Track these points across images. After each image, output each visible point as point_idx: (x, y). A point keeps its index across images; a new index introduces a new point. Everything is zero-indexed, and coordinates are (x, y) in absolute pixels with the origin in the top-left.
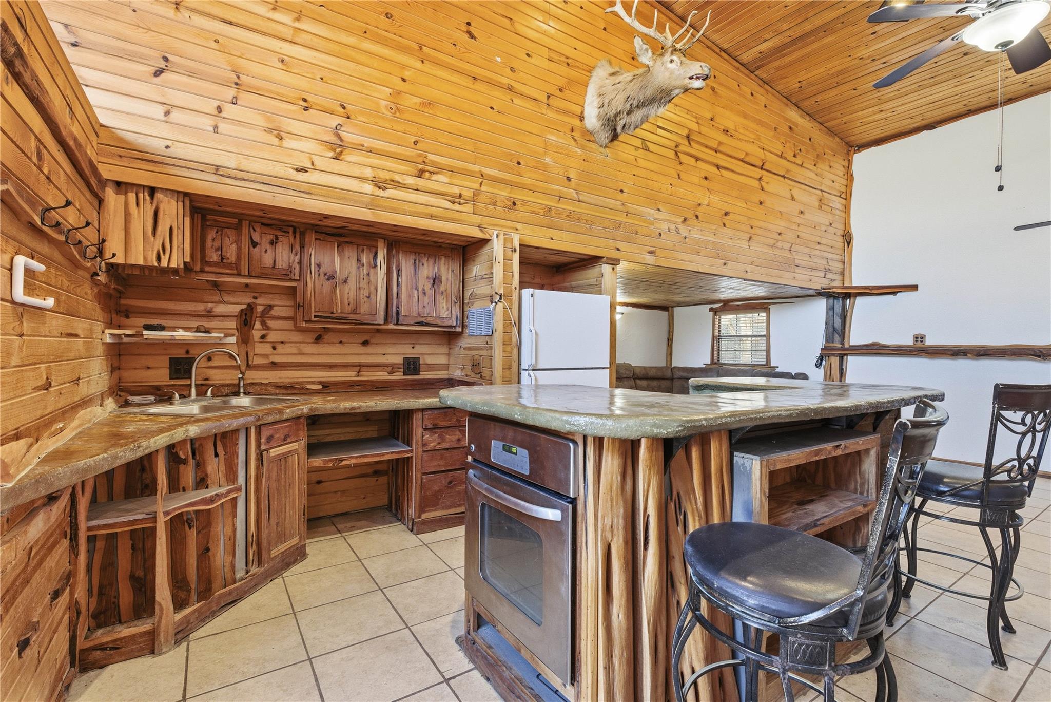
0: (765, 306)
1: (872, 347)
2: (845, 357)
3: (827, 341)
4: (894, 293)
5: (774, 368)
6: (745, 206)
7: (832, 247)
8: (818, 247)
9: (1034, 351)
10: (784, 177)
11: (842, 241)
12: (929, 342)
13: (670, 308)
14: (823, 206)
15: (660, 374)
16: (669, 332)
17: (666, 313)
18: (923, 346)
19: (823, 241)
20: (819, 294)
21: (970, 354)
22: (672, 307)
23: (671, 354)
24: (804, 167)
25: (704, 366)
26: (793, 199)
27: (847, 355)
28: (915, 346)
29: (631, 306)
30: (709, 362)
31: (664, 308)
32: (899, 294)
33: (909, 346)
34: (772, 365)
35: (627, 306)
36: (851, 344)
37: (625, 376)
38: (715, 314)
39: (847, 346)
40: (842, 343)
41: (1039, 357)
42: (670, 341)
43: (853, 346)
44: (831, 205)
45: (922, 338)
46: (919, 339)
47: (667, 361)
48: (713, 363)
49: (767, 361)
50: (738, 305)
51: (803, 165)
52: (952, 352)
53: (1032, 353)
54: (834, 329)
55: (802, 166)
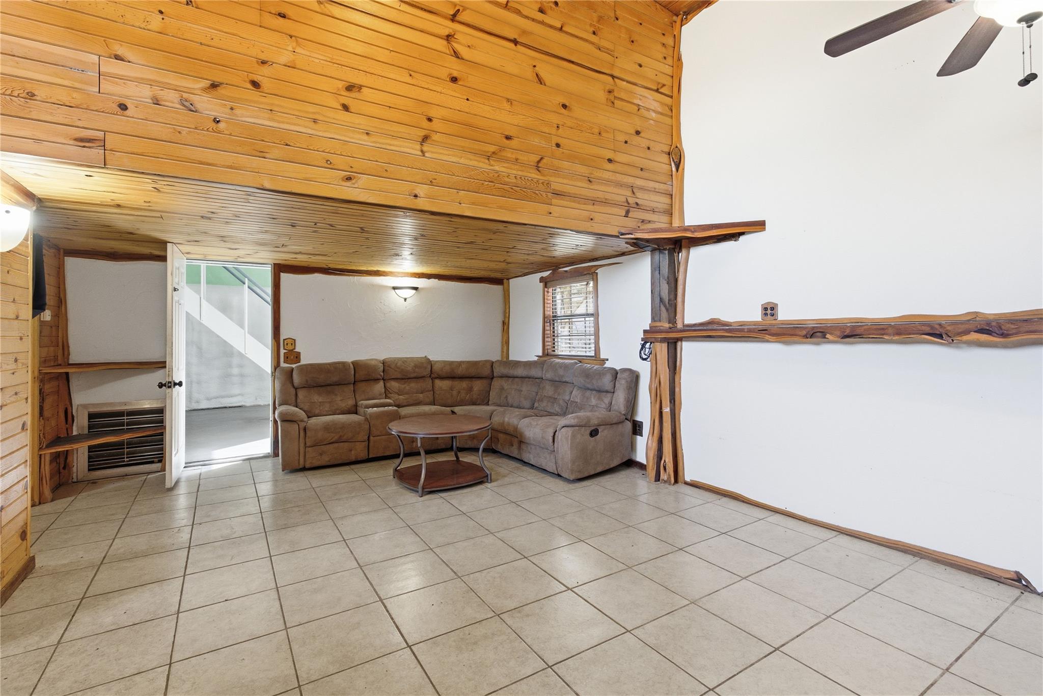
0: (593, 270)
1: (710, 327)
2: (679, 344)
3: (653, 319)
4: (734, 236)
5: (604, 361)
6: (409, 80)
7: (642, 169)
8: (610, 166)
9: (932, 327)
10: (515, 42)
11: (667, 162)
12: (783, 315)
13: (505, 281)
14: (616, 102)
15: (472, 371)
16: (505, 312)
17: (500, 287)
18: (774, 322)
19: (620, 157)
20: (639, 245)
21: (831, 334)
22: (508, 279)
23: (507, 343)
24: (567, 33)
25: (536, 358)
26: (540, 81)
27: (681, 339)
28: (764, 322)
29: (435, 278)
30: (541, 354)
31: (498, 281)
32: (742, 238)
33: (755, 323)
34: (602, 357)
35: (419, 277)
36: (686, 322)
37: (412, 376)
38: (546, 286)
39: (680, 326)
40: (672, 320)
41: (940, 336)
42: (505, 325)
43: (688, 326)
44: (636, 101)
45: (772, 309)
46: (769, 312)
47: (502, 352)
48: (546, 354)
49: (595, 354)
50: (566, 271)
51: (564, 29)
52: (804, 332)
53: (928, 330)
54: (661, 300)
55: (561, 29)
